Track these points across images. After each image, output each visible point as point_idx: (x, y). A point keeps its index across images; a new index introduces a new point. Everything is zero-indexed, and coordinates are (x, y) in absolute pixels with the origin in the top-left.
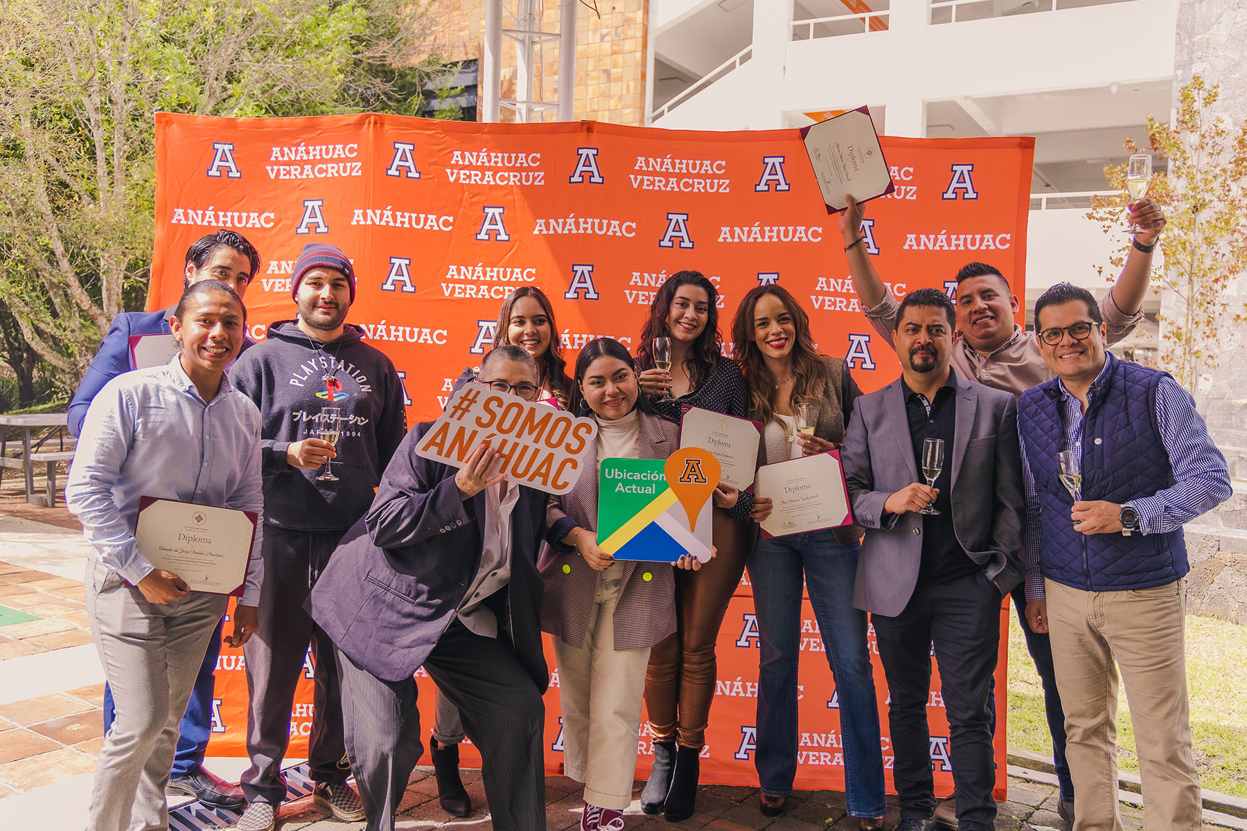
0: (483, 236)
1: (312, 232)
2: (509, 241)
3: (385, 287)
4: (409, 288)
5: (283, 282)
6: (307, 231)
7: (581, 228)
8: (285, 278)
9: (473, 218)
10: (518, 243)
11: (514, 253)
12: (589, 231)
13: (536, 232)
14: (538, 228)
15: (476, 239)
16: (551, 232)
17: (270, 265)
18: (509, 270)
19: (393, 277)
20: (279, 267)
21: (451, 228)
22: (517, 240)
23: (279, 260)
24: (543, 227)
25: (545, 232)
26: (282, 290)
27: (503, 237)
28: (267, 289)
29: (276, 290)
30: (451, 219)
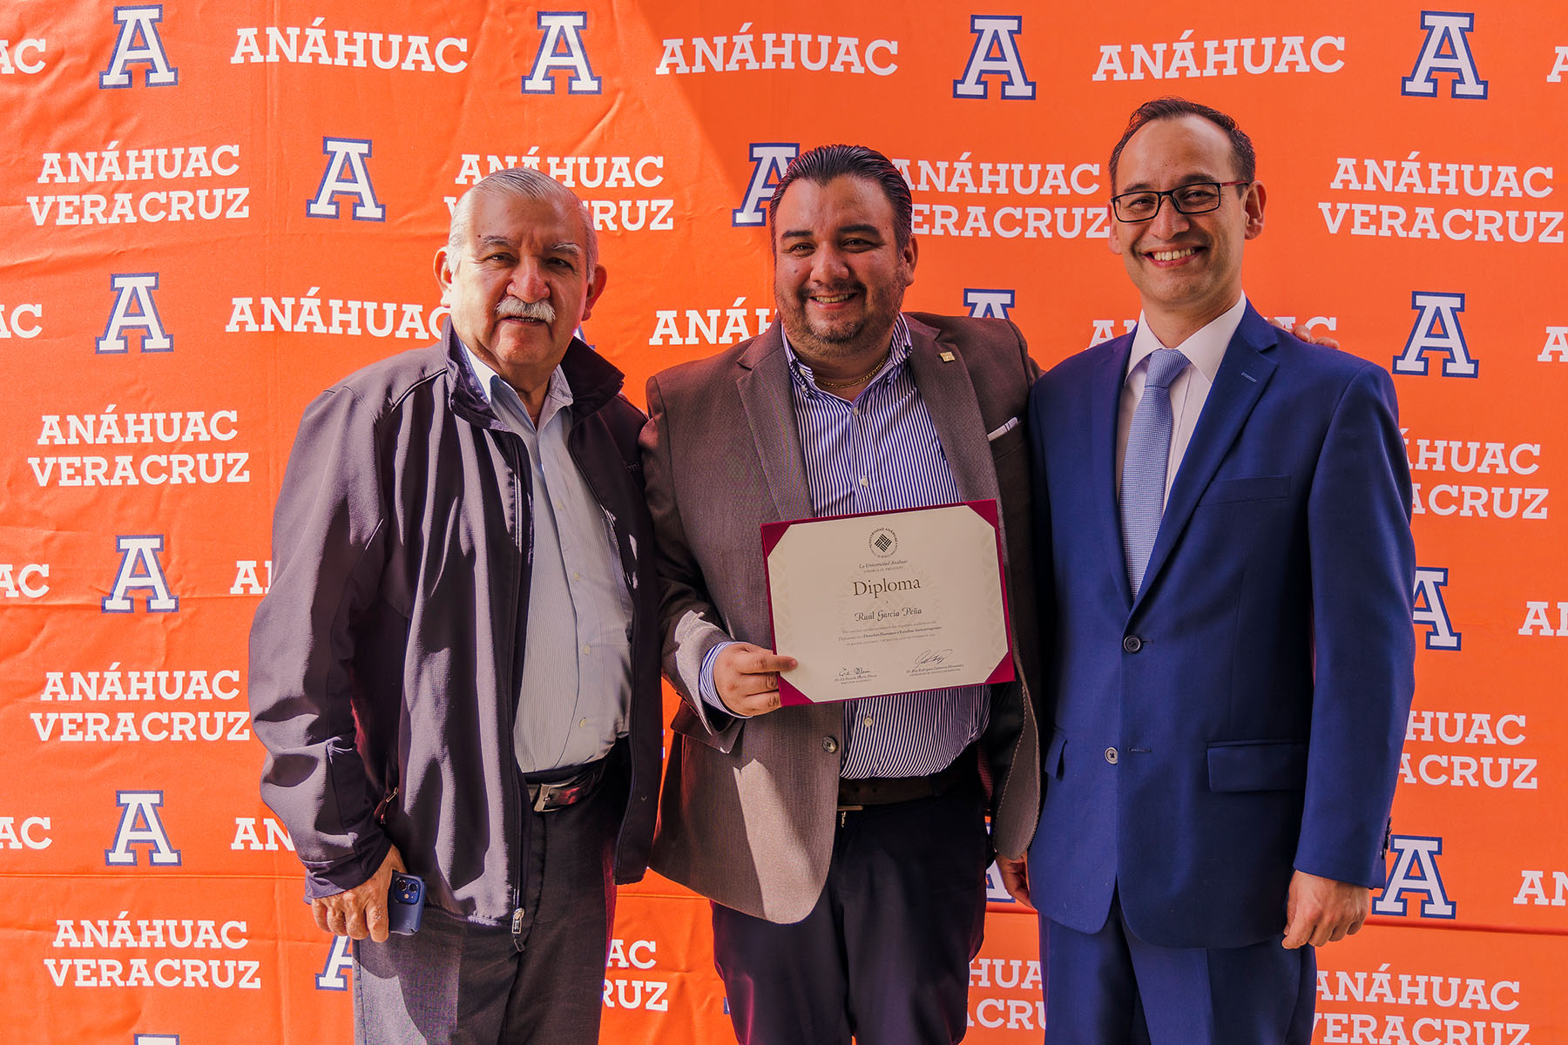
0: (538, 83)
1: (139, 84)
2: (599, 92)
3: (314, 209)
4: (370, 210)
5: (77, 203)
6: (125, 80)
7: (769, 57)
8: (81, 194)
9: (516, 40)
10: (620, 96)
11: (612, 122)
12: (788, 64)
13: (663, 70)
14: (666, 60)
15: (524, 91)
16: (699, 68)
17: (43, 163)
18: (601, 162)
19: (331, 185)
20: (66, 167)
21: (462, 65)
22: (618, 91)
23: (64, 149)
24: (679, 59)
25: (683, 69)
26: (75, 220)
27: (585, 83)
28: (40, 220)
29: (61, 221)
30: (462, 45)
